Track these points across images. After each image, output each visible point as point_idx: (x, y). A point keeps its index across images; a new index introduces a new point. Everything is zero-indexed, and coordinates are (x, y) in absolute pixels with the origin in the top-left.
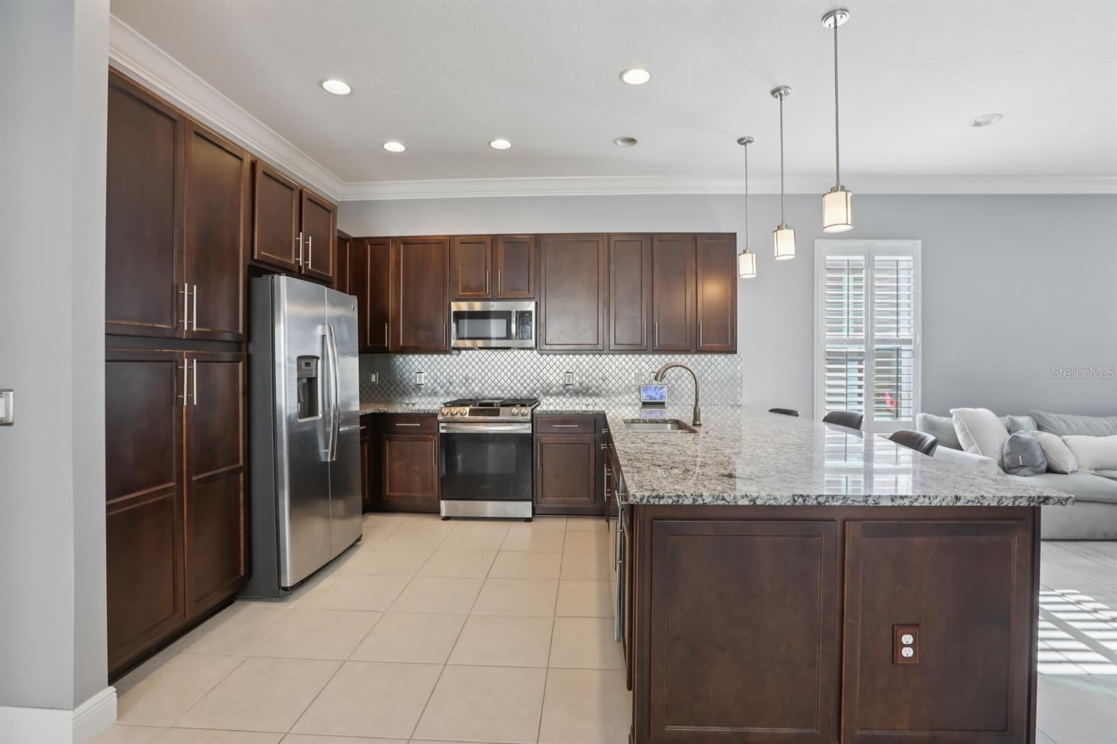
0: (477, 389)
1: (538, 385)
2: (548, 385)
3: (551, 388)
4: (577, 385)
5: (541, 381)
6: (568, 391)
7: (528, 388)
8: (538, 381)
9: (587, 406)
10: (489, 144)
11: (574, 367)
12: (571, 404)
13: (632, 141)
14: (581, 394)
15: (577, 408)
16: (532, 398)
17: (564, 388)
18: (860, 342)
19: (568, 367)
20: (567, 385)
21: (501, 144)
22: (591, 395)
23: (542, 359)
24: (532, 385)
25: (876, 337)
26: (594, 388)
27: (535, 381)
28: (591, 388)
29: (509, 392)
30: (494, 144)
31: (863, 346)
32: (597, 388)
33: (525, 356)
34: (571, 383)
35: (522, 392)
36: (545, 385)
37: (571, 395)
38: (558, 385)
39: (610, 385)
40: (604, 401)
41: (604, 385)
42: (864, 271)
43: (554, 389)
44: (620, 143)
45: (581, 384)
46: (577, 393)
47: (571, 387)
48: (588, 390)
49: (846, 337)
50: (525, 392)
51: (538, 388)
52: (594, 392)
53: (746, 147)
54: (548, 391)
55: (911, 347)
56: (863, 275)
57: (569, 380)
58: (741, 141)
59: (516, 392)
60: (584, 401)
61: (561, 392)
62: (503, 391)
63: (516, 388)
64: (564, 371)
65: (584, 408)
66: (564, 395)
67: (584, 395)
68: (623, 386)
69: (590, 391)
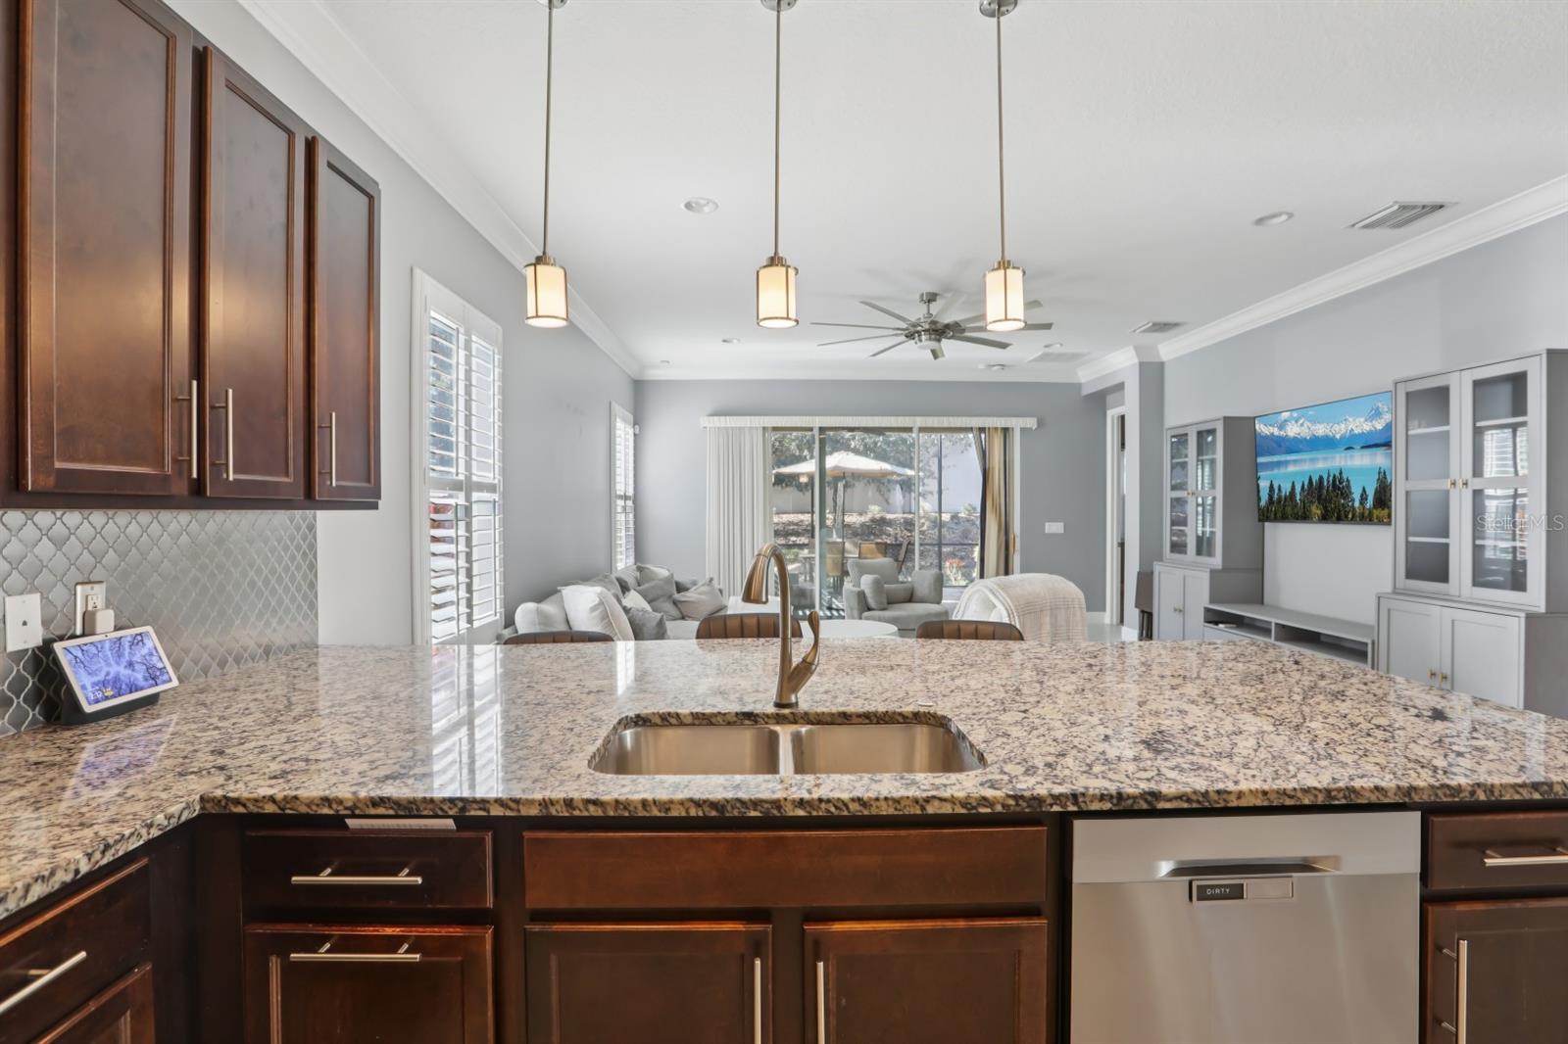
18: (457, 487)
25: (474, 479)
31: (463, 495)
55: (496, 497)
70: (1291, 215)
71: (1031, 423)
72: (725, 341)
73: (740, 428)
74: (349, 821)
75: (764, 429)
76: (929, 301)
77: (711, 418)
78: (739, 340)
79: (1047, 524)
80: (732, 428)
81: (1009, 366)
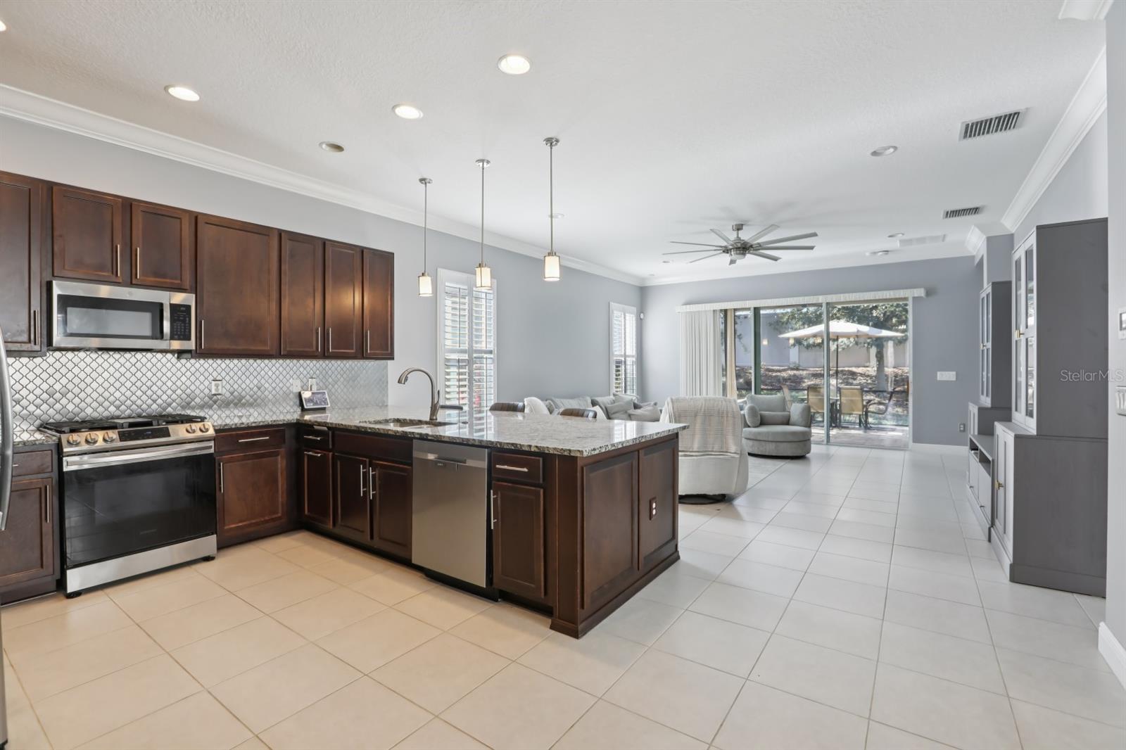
0: (70, 407)
1: (174, 396)
2: (188, 396)
3: (193, 400)
4: (228, 394)
5: (179, 392)
6: (215, 402)
7: (159, 401)
8: (174, 392)
9: (240, 417)
10: (166, 88)
11: (224, 374)
12: (219, 416)
13: (339, 148)
14: (232, 405)
15: (228, 421)
16: (164, 413)
17: (211, 399)
18: (463, 352)
19: (215, 374)
20: (215, 395)
21: (184, 93)
22: (244, 405)
23: (179, 365)
24: (165, 397)
25: (474, 348)
26: (248, 397)
27: (169, 392)
28: (244, 397)
29: (128, 408)
30: (172, 91)
31: (467, 355)
32: (251, 397)
33: (154, 360)
34: (220, 392)
35: (149, 406)
36: (184, 396)
37: (219, 407)
38: (202, 395)
39: (266, 393)
40: (260, 410)
41: (259, 393)
42: (467, 298)
43: (198, 400)
44: (324, 146)
45: (232, 394)
46: (227, 404)
47: (219, 397)
48: (240, 400)
49: (458, 348)
50: (154, 406)
51: (174, 401)
52: (247, 401)
53: (426, 186)
54: (188, 404)
55: (492, 356)
56: (466, 300)
57: (217, 389)
58: (423, 180)
59: (139, 407)
60: (236, 412)
61: (206, 403)
62: (118, 408)
63: (139, 402)
64: (211, 378)
65: (236, 421)
66: (211, 407)
67: (236, 405)
68: (281, 393)
69: (244, 400)
70: (895, 148)
71: (920, 292)
72: (664, 262)
73: (699, 312)
74: (315, 427)
75: (714, 311)
76: (738, 230)
77: (684, 306)
78: (673, 261)
79: (939, 373)
80: (694, 312)
81: (891, 251)
